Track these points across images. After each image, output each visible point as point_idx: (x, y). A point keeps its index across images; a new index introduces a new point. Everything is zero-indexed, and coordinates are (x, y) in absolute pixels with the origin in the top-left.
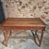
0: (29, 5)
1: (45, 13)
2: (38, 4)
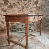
0: (17, 5)
1: (31, 11)
2: (25, 4)
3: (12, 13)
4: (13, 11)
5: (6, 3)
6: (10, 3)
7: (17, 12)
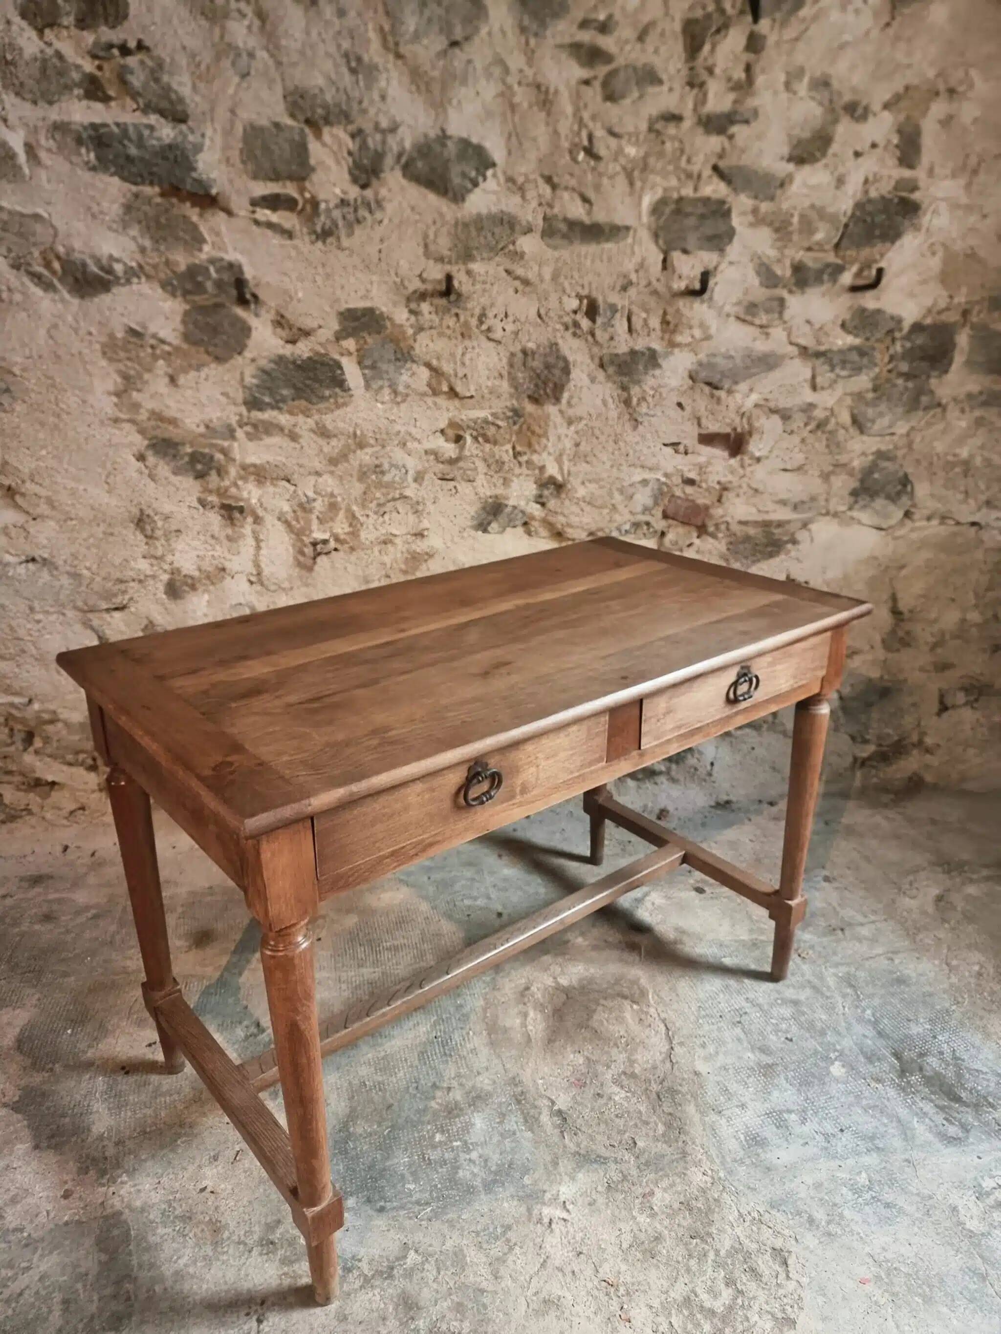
0: (421, 345)
1: (707, 439)
2: (592, 311)
3: (329, 483)
4: (333, 461)
5: (215, 331)
6: (280, 322)
7: (412, 464)
